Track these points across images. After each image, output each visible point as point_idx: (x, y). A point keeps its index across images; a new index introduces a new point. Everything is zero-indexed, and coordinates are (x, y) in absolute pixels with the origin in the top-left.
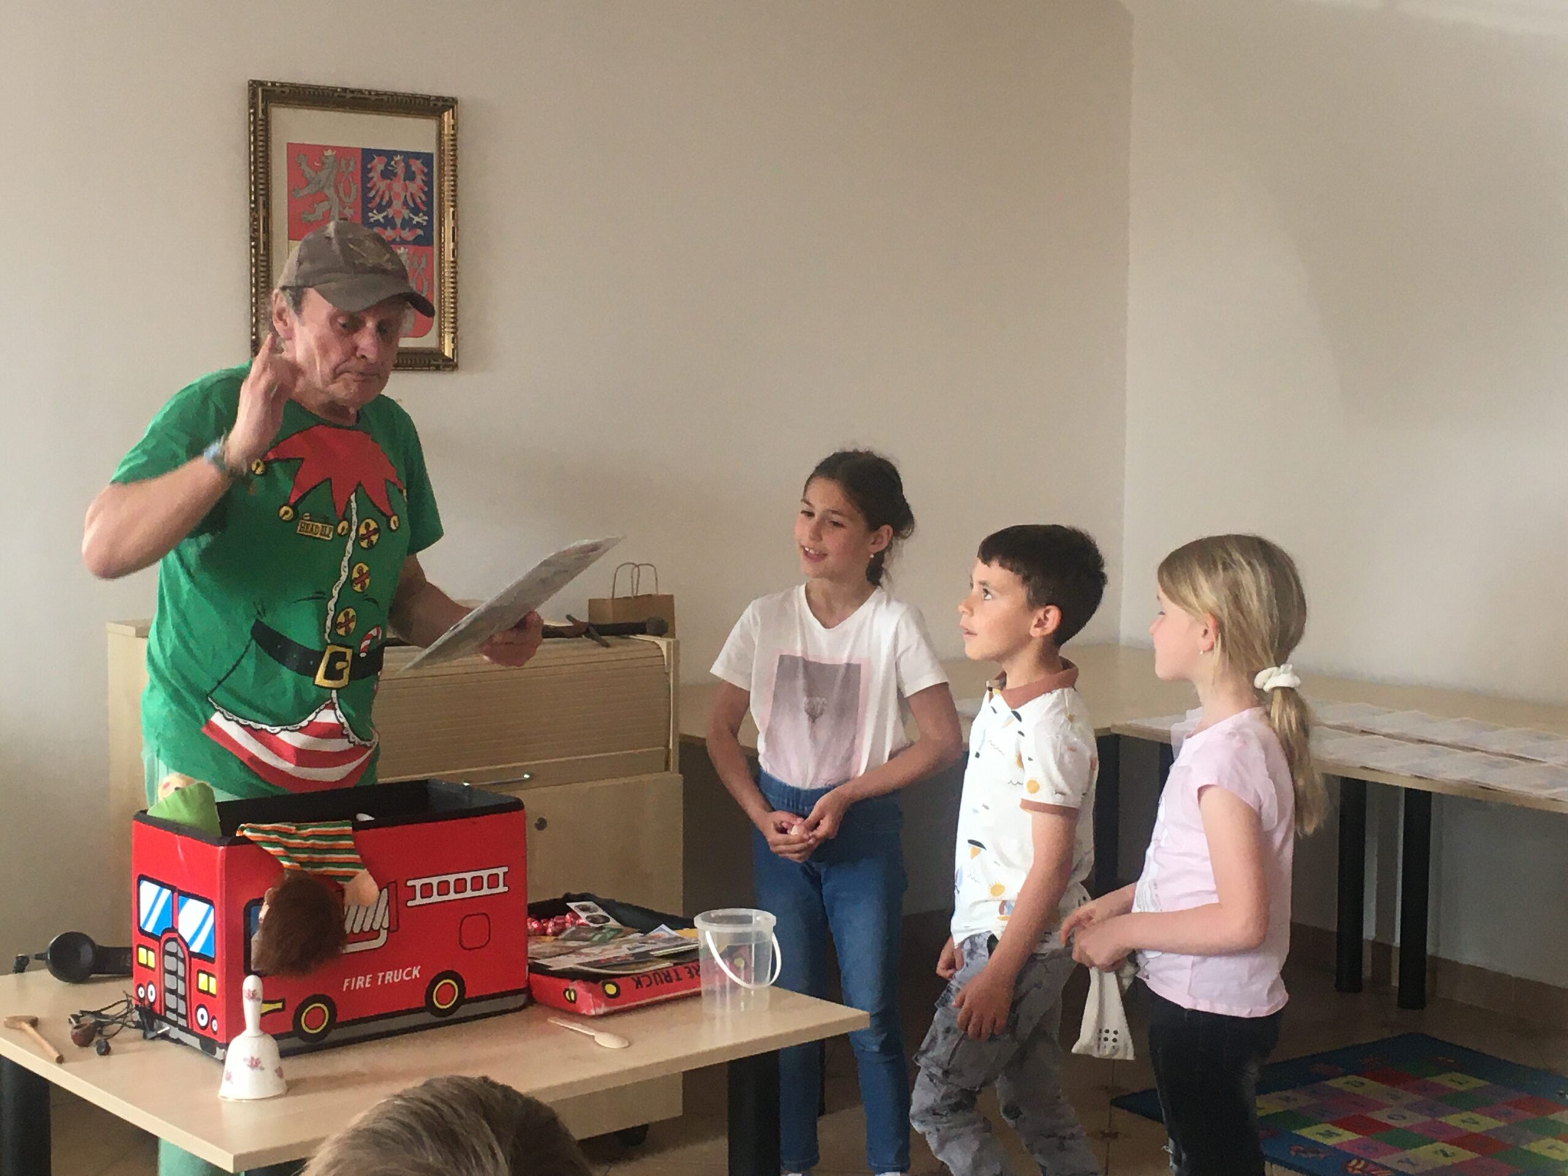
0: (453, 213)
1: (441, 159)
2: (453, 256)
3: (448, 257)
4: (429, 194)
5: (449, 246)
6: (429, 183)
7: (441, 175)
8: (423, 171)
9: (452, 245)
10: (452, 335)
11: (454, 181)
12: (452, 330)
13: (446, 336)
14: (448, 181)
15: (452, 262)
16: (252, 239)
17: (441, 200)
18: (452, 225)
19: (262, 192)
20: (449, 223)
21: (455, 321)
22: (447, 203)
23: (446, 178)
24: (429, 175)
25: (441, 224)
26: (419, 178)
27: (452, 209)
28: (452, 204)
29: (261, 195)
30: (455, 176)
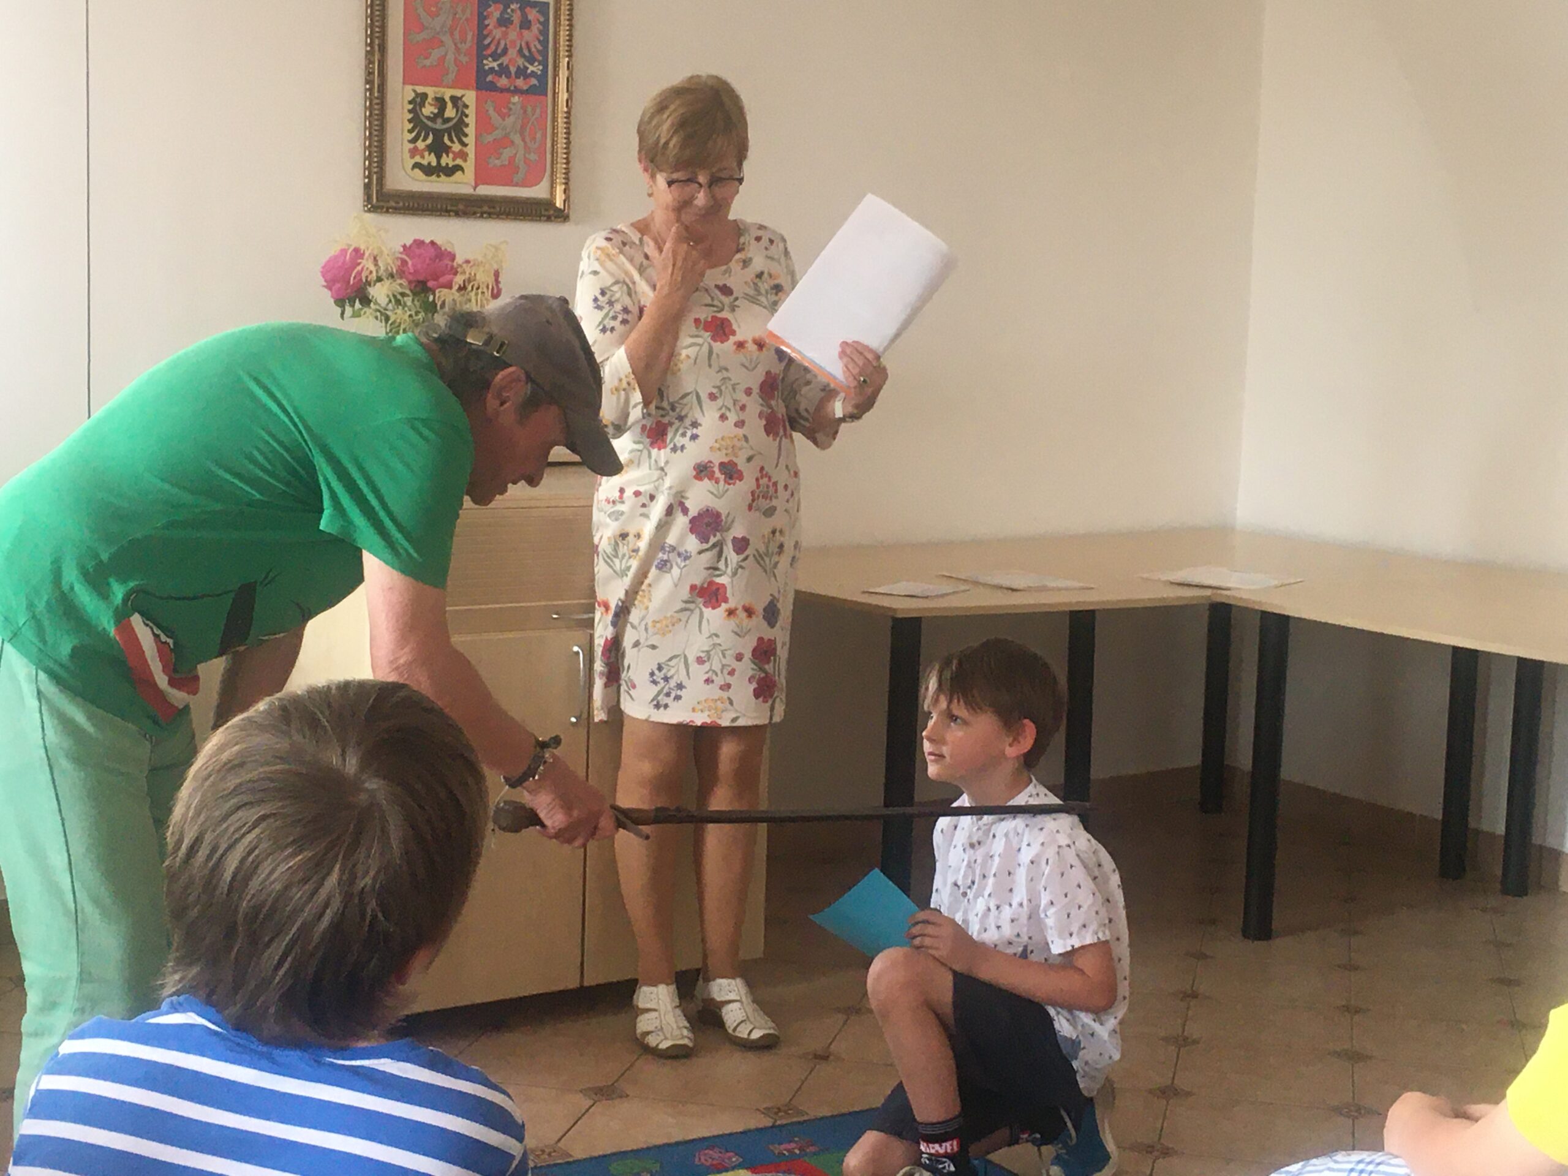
0: (568, 63)
1: (557, 10)
2: (567, 106)
3: (562, 107)
4: (545, 43)
5: (563, 96)
6: (544, 32)
7: (557, 25)
8: (538, 20)
9: (566, 96)
10: (563, 187)
11: (570, 30)
12: (564, 181)
13: (558, 187)
14: (564, 30)
15: (566, 113)
16: (367, 82)
17: (556, 50)
18: (566, 73)
19: (377, 35)
20: (563, 74)
21: (567, 173)
22: (563, 53)
23: (562, 28)
24: (545, 24)
25: (556, 75)
26: (536, 28)
27: (567, 59)
28: (567, 54)
29: (377, 37)
30: (571, 25)
